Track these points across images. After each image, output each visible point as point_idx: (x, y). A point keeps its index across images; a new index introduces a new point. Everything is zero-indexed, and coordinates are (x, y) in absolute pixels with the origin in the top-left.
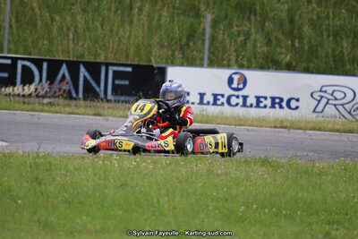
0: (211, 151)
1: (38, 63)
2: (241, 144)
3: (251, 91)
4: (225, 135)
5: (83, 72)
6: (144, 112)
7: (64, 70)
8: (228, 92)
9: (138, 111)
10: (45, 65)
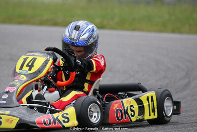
0: (134, 119)
2: (177, 104)
4: (153, 94)
6: (34, 70)
9: (26, 68)
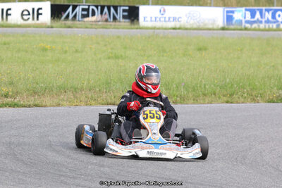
1: (97, 7)
3: (167, 15)
5: (112, 10)
7: (106, 10)
8: (160, 16)
10: (99, 8)
